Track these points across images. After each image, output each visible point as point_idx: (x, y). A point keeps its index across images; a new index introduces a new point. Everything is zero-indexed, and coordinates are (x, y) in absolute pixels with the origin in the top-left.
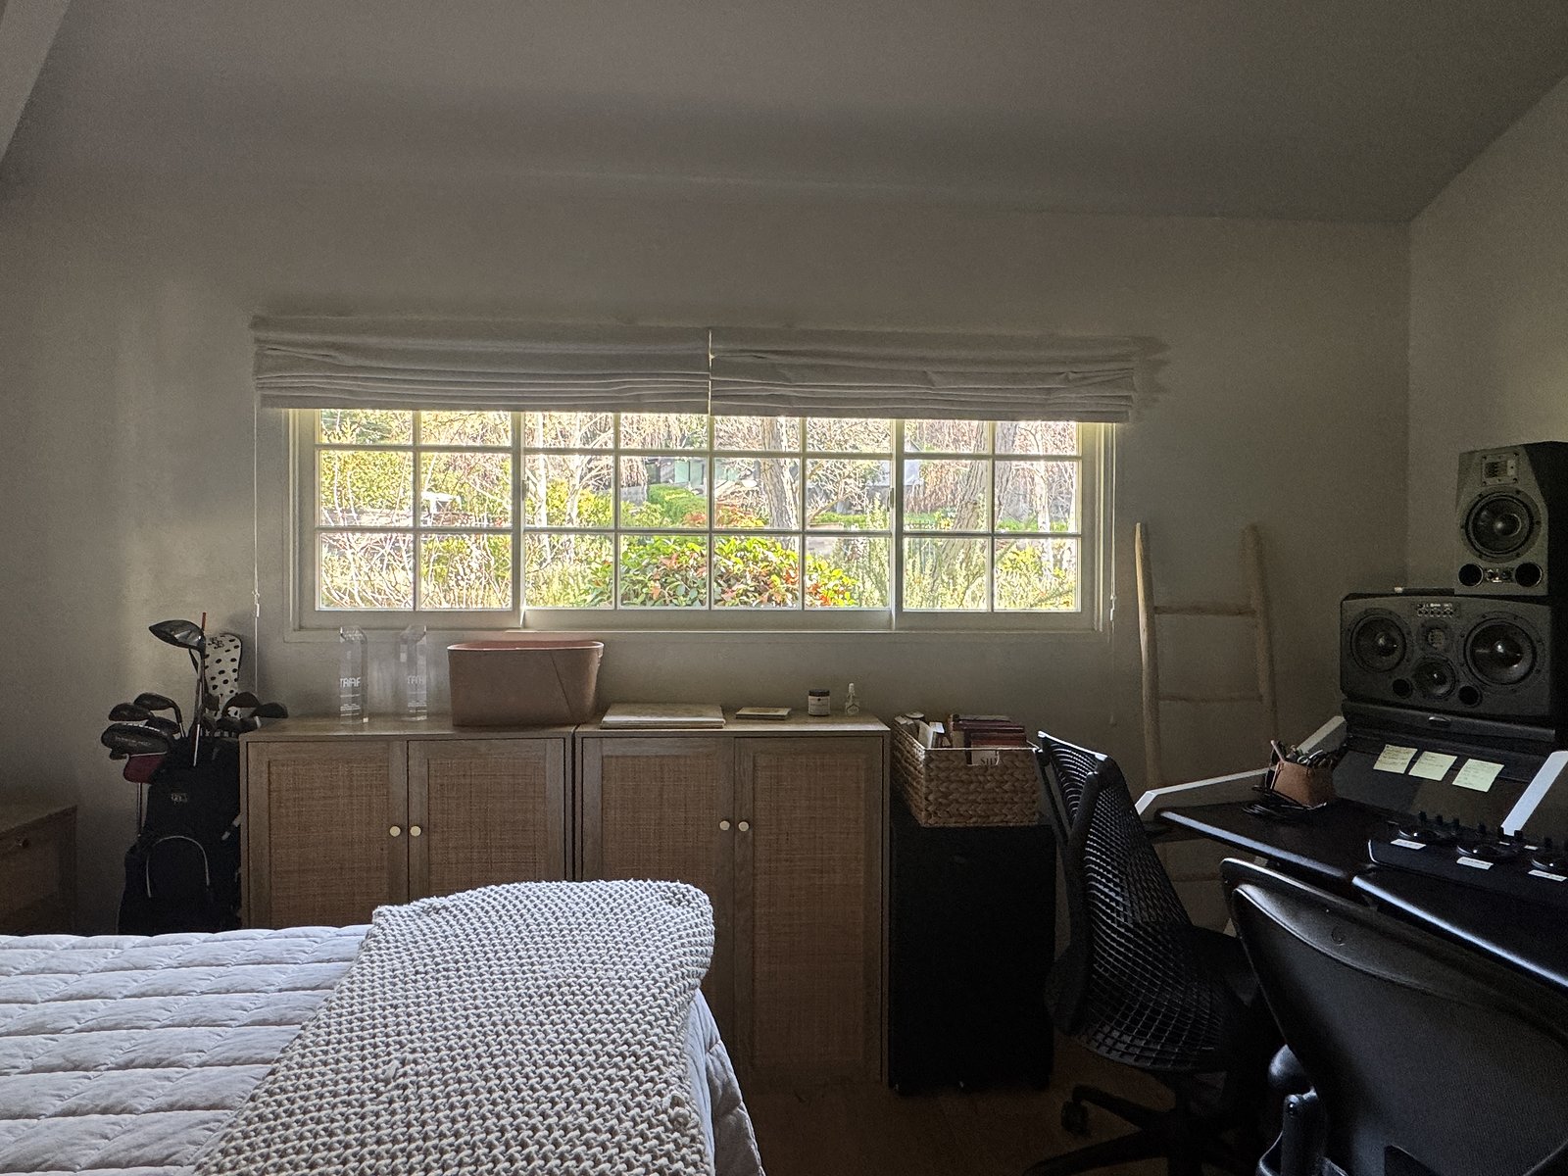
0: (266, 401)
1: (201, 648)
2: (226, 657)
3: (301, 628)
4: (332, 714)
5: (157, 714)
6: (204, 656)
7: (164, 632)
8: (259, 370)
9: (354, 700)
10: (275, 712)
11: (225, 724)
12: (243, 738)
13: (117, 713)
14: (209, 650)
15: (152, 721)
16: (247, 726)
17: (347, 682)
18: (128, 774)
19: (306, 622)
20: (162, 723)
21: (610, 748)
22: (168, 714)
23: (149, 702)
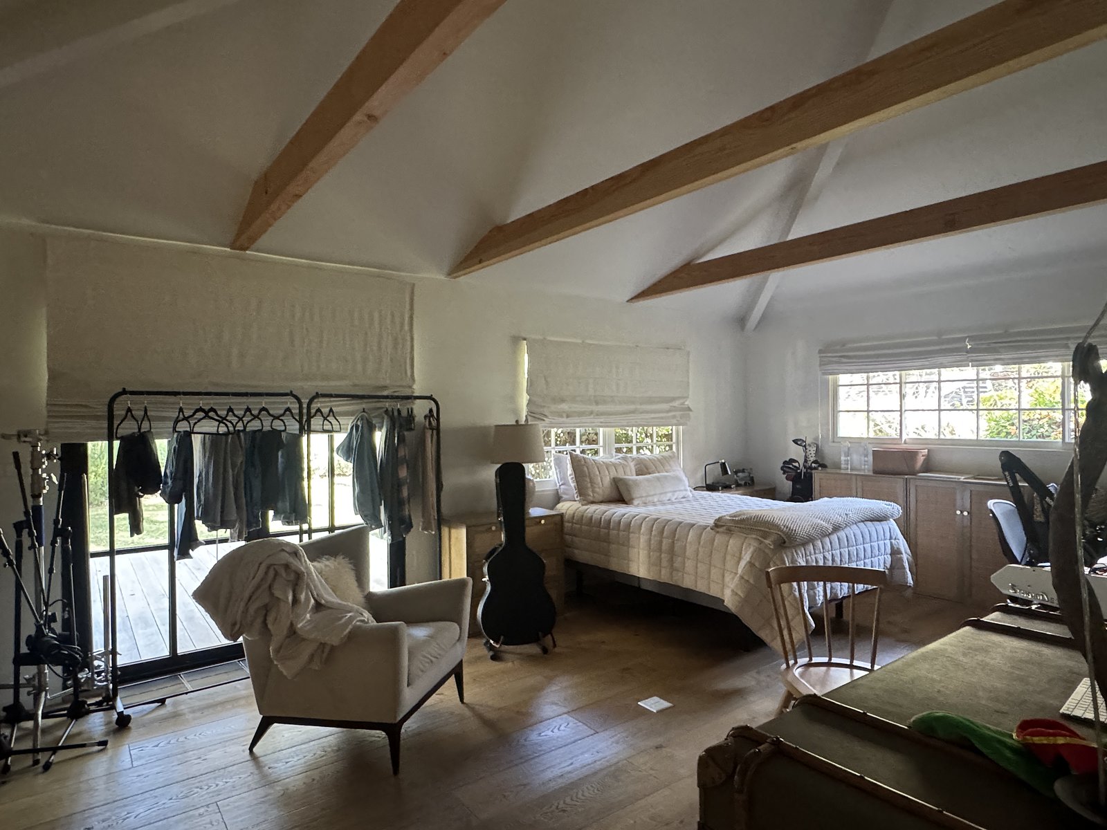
0: (824, 374)
1: (805, 446)
2: (812, 450)
3: (834, 442)
4: (840, 468)
5: (794, 464)
6: (806, 449)
7: (795, 441)
8: (820, 365)
9: (845, 464)
10: (824, 466)
11: (811, 468)
12: (813, 471)
13: (785, 462)
14: (807, 447)
15: (793, 466)
16: (815, 468)
17: (843, 458)
18: (787, 478)
19: (835, 440)
20: (795, 467)
21: (918, 483)
22: (796, 464)
23: (792, 461)
